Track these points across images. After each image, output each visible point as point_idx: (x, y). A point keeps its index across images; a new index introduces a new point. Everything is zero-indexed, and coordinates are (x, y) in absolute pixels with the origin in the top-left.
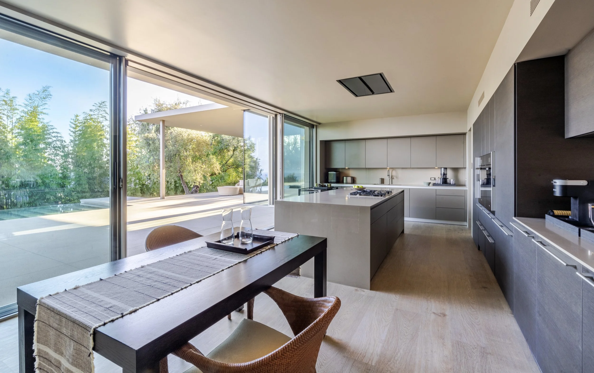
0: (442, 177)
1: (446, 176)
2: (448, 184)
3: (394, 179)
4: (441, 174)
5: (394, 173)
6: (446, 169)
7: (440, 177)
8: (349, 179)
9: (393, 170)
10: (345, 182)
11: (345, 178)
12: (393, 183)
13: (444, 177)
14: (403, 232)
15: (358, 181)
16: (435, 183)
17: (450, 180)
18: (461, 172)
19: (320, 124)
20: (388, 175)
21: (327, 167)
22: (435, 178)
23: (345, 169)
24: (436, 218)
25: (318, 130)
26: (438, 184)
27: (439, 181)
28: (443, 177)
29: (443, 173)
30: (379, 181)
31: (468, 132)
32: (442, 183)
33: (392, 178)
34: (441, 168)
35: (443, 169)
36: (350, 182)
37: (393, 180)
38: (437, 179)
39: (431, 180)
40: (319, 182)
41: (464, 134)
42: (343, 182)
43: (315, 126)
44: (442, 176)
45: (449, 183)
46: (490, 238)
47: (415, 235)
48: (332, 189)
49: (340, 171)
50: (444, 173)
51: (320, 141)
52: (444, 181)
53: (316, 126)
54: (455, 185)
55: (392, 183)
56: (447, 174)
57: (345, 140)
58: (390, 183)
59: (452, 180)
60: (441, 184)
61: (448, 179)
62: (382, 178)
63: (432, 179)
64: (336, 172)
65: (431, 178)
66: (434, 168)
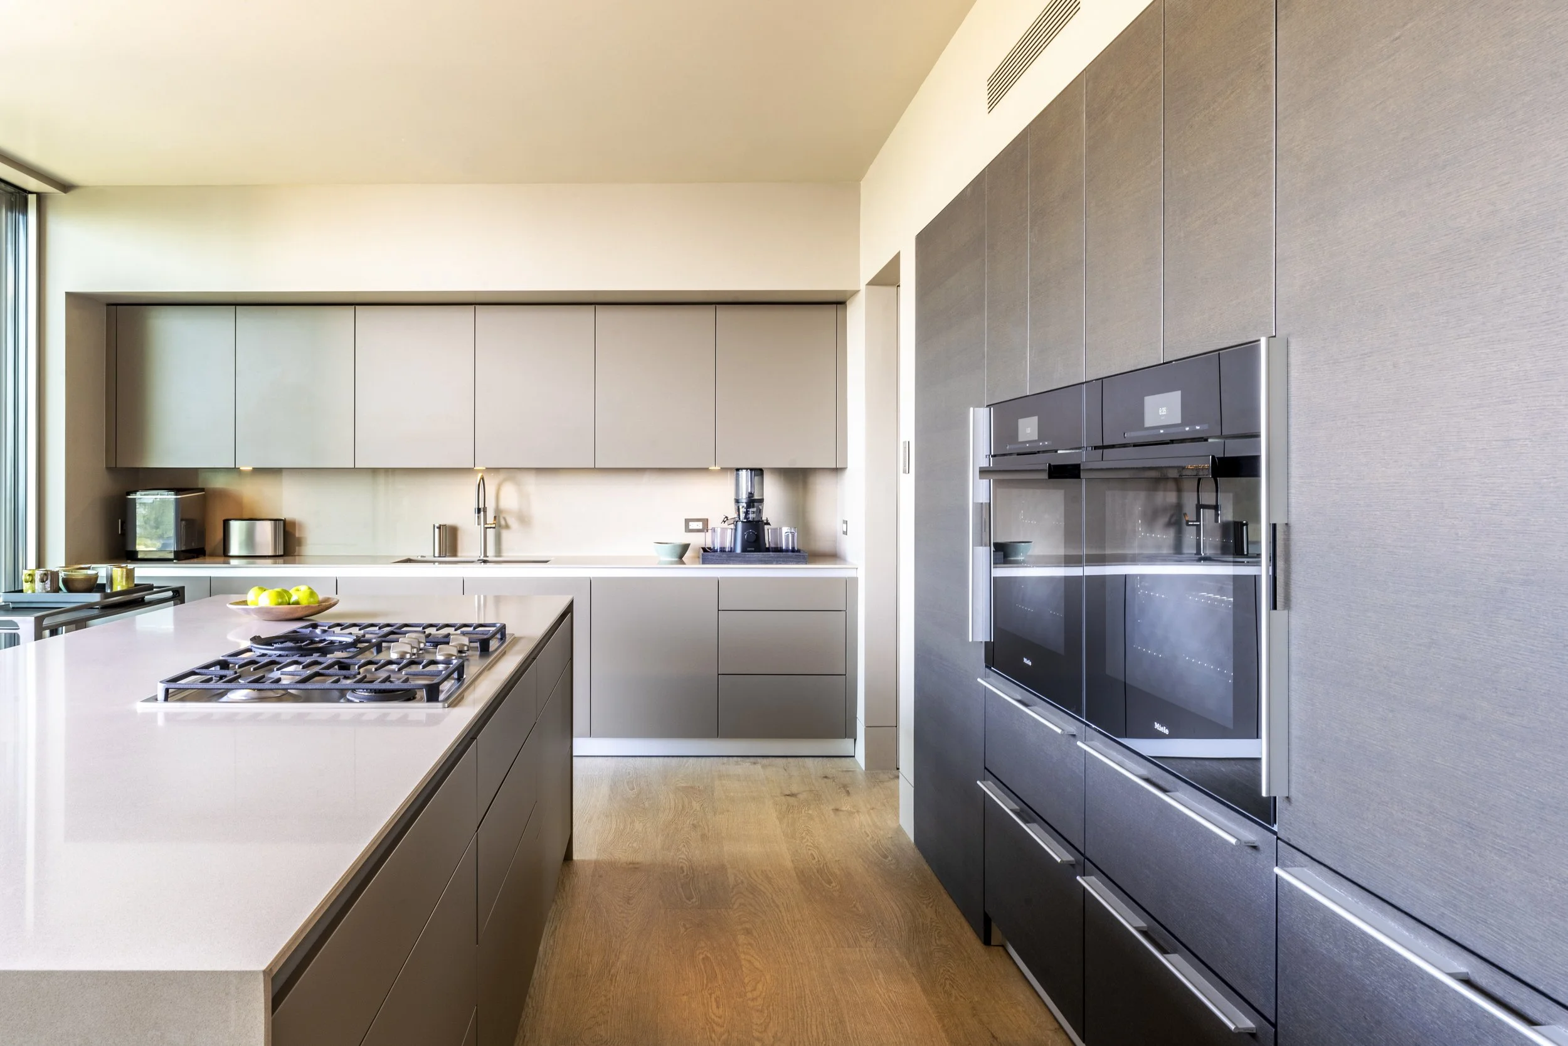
0: (742, 516)
1: (760, 511)
2: (768, 550)
3: (507, 527)
4: (737, 501)
5: (509, 497)
6: (758, 472)
7: (732, 514)
8: (265, 532)
9: (505, 480)
10: (235, 548)
11: (237, 528)
12: (507, 555)
13: (751, 516)
14: (568, 856)
15: (313, 541)
16: (709, 544)
17: (777, 532)
18: (823, 490)
19: (65, 187)
20: (479, 510)
21: (124, 463)
22: (705, 522)
23: (235, 470)
24: (718, 732)
25: (57, 227)
26: (723, 550)
27: (726, 536)
28: (747, 513)
29: (744, 497)
30: (427, 545)
31: (862, 287)
32: (744, 550)
33: (500, 525)
34: (738, 470)
35: (744, 475)
36: (270, 554)
37: (505, 534)
38: (715, 522)
39: (688, 530)
40: (57, 560)
41: (838, 303)
42: (224, 553)
43: (32, 199)
44: (742, 510)
45: (772, 545)
46: (1175, 957)
47: (634, 867)
48: (139, 603)
49: (219, 483)
50: (751, 495)
51: (69, 296)
52: (753, 539)
53: (40, 197)
54: (796, 555)
55: (498, 552)
56: (761, 501)
57: (236, 304)
58: (491, 552)
59: (785, 530)
60: (739, 550)
61: (766, 527)
62: (449, 521)
63: (693, 525)
64: (178, 491)
65: (687, 521)
66: (706, 470)
